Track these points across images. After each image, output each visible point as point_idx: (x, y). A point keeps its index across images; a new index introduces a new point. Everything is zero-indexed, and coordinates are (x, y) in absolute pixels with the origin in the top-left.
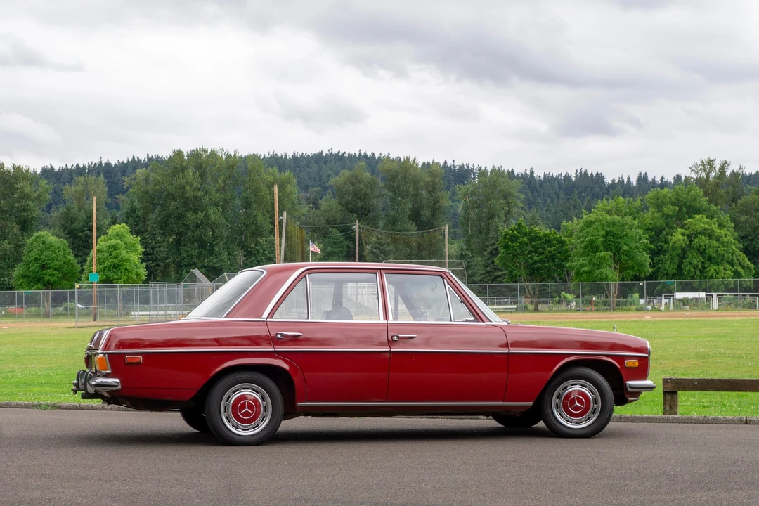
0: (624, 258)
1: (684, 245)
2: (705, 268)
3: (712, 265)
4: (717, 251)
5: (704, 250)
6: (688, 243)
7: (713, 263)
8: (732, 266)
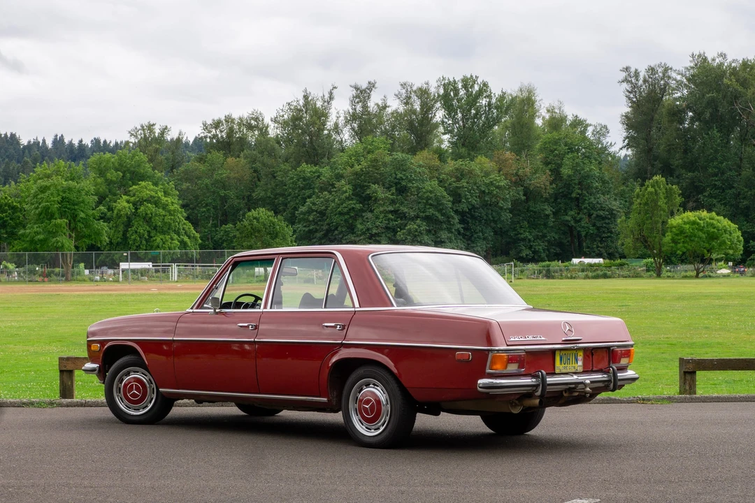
0: (80, 225)
1: (129, 213)
2: (151, 237)
3: (158, 234)
4: (163, 219)
5: (150, 218)
6: (133, 211)
7: (159, 232)
8: (179, 235)
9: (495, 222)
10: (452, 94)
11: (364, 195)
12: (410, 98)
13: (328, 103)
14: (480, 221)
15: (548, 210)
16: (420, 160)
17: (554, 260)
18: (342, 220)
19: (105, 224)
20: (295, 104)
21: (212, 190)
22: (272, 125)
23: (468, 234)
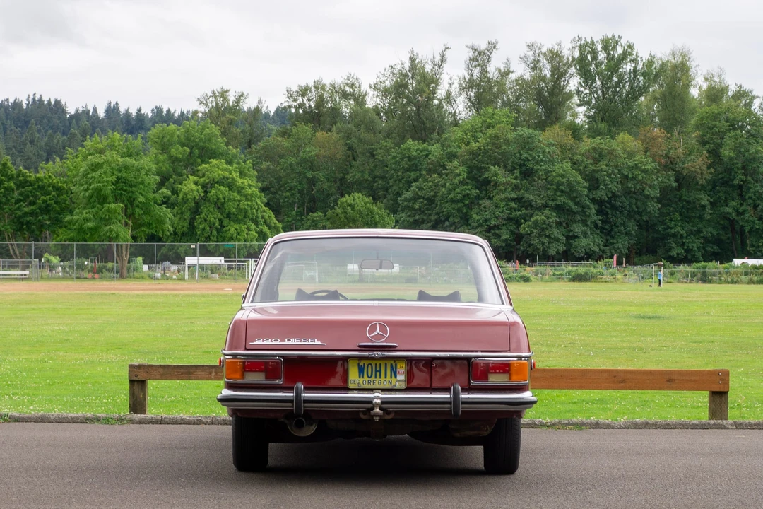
0: (138, 211)
1: (197, 197)
2: (224, 227)
3: (232, 223)
4: (238, 205)
5: (223, 204)
6: (202, 194)
7: (233, 221)
8: (257, 225)
9: (640, 214)
10: (589, 57)
11: (481, 179)
12: (538, 61)
13: (439, 66)
14: (621, 212)
15: (705, 200)
16: (550, 137)
17: (711, 261)
18: (454, 209)
19: (169, 210)
20: (399, 67)
21: (298, 171)
22: (371, 92)
23: (607, 227)
